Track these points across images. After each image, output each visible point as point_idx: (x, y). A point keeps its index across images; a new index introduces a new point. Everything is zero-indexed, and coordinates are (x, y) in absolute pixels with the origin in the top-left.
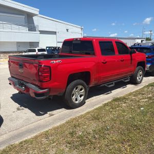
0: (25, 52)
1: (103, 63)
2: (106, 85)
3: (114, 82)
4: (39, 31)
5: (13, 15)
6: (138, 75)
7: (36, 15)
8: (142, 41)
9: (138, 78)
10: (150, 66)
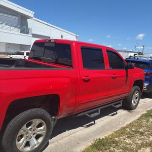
0: (13, 54)
1: (84, 80)
2: (86, 113)
3: (99, 109)
4: (32, 34)
5: (6, 15)
6: (134, 98)
7: (31, 18)
8: (135, 55)
9: (133, 102)
10: (148, 86)
